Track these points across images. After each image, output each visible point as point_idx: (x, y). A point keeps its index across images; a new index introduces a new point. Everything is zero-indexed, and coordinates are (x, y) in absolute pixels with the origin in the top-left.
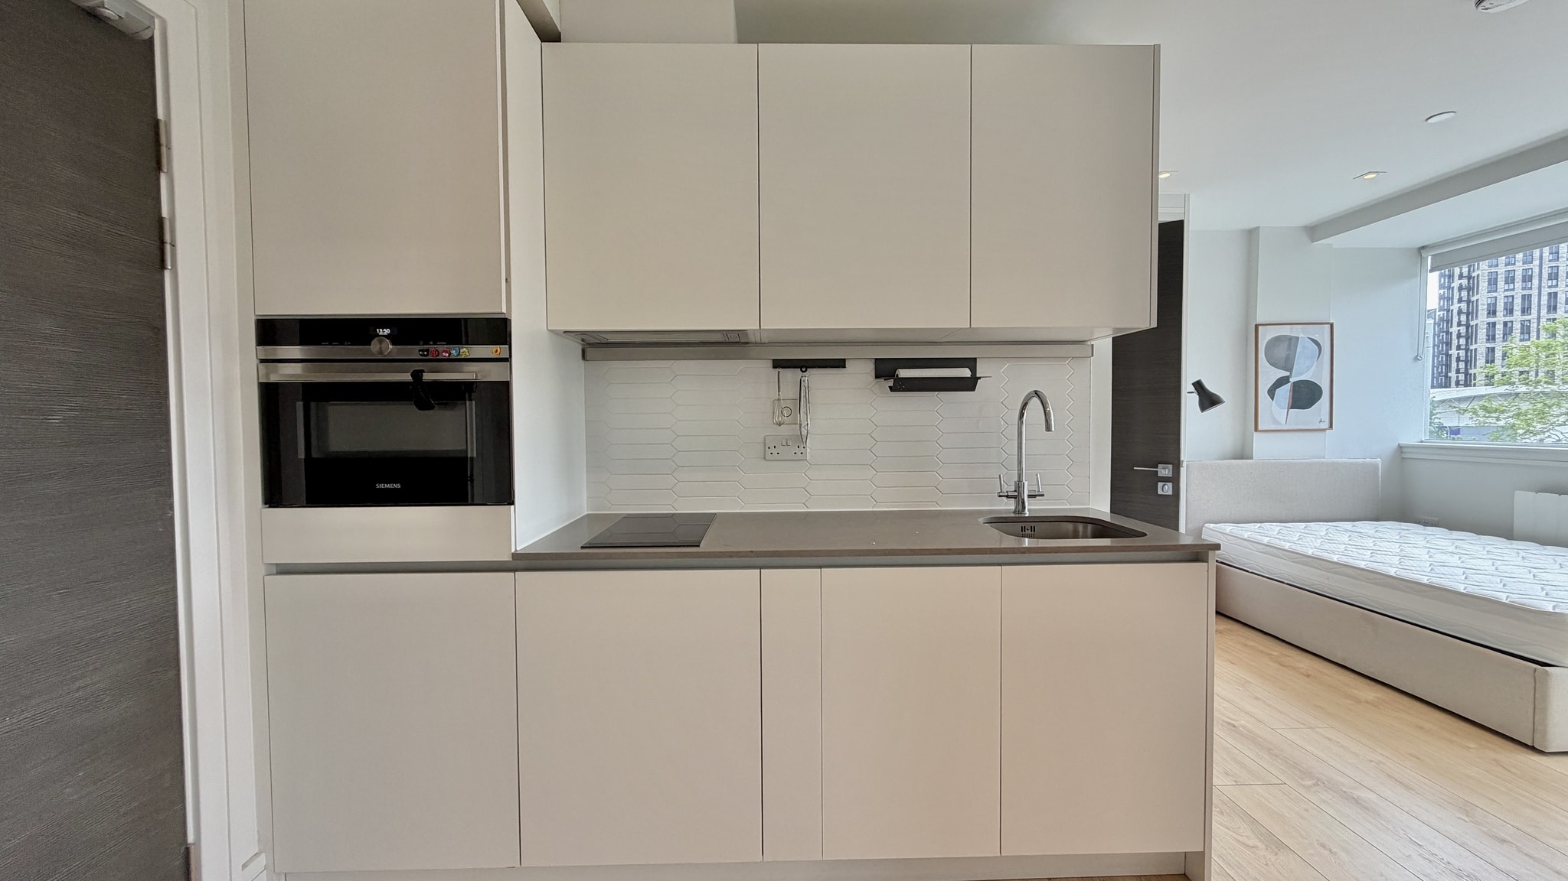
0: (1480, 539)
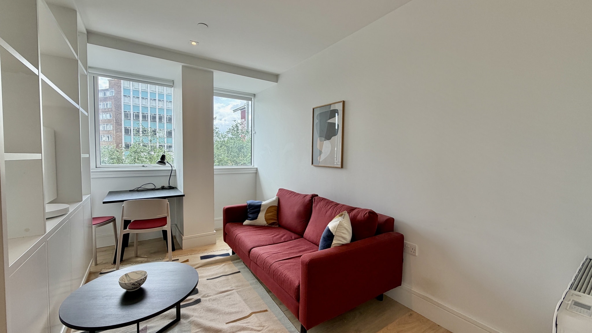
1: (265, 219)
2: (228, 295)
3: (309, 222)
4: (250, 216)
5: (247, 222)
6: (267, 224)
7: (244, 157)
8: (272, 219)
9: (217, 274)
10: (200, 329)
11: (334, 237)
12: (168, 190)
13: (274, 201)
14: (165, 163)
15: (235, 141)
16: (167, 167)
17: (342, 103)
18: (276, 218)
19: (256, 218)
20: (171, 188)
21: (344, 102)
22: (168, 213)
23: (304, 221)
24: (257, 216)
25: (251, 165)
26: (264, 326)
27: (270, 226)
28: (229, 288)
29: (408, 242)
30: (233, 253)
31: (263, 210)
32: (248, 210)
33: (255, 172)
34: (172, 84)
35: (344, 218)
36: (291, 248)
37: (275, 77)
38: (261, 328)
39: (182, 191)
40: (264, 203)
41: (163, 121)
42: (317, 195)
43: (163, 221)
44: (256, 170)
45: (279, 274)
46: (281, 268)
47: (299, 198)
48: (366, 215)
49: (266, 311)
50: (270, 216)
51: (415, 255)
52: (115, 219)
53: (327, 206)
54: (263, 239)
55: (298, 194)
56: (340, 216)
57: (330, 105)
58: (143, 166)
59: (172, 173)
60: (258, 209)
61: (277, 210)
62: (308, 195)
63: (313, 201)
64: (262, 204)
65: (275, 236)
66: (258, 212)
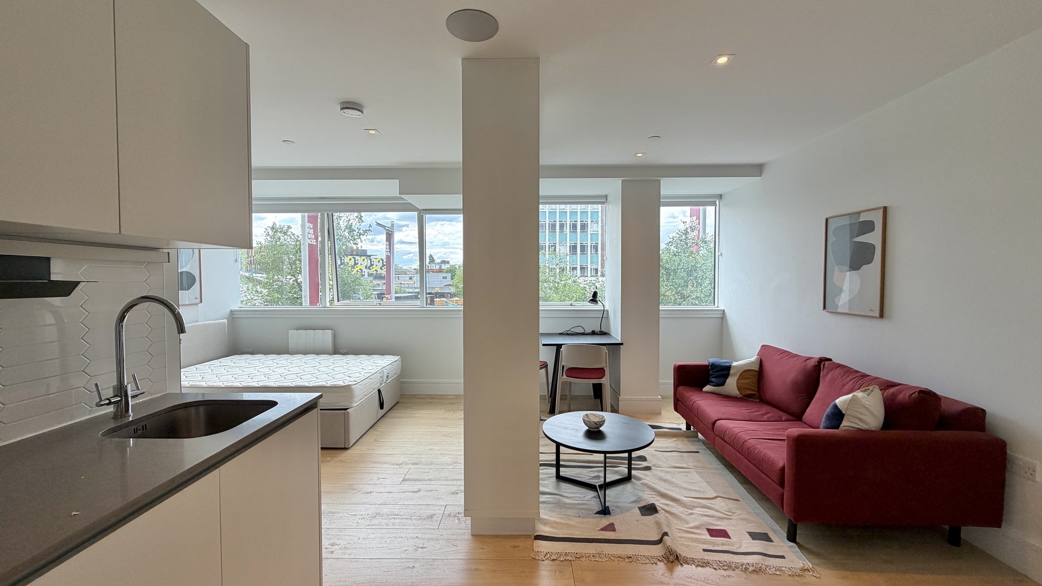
0: (281, 357)
1: (737, 387)
2: (684, 472)
3: (813, 399)
4: (713, 380)
5: (708, 388)
6: (740, 396)
7: (697, 287)
8: (749, 389)
9: (667, 448)
10: (655, 493)
11: (845, 416)
12: (599, 336)
13: (752, 363)
14: (597, 302)
15: (681, 259)
16: (599, 307)
17: (881, 212)
18: (756, 389)
19: (723, 384)
20: (603, 333)
21: (885, 209)
22: (606, 363)
23: (804, 397)
24: (725, 382)
25: (713, 304)
26: (734, 513)
27: (746, 398)
28: (685, 466)
29: (1020, 455)
30: (688, 428)
31: (734, 374)
32: (711, 372)
33: (721, 316)
34: (605, 201)
35: (868, 395)
36: (779, 429)
37: (757, 169)
38: (731, 514)
39: (620, 340)
40: (735, 364)
41: (565, 230)
42: (830, 360)
43: (600, 372)
44: (722, 312)
45: (757, 451)
46: (759, 446)
47: (796, 362)
48: (913, 396)
49: (738, 500)
50: (746, 384)
51: (1034, 481)
52: (547, 366)
53: (845, 376)
54: (734, 413)
55: (796, 355)
56: (862, 391)
57: (859, 213)
58: (571, 305)
59: (604, 314)
60: (727, 372)
61: (757, 377)
62: (813, 358)
63: (822, 367)
64: (733, 364)
65: (752, 412)
66: (727, 376)
